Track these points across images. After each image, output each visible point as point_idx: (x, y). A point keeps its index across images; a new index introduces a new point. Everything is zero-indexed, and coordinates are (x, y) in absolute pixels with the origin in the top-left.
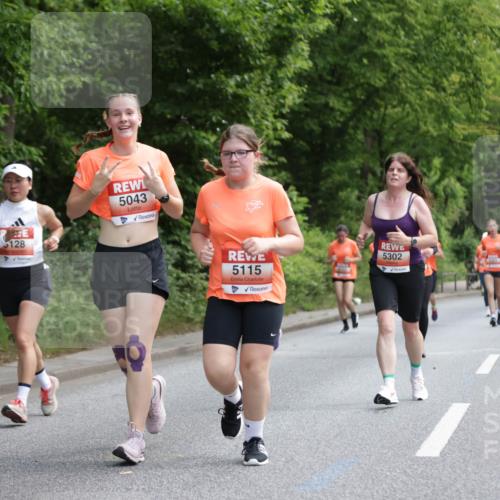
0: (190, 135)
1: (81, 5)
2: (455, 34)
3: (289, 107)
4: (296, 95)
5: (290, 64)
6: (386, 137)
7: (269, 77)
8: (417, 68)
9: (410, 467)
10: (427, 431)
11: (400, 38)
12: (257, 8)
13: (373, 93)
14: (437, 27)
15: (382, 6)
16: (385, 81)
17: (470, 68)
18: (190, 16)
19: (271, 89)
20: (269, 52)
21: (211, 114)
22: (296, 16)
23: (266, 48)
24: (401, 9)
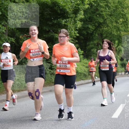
0: (53, 35)
1: (24, 1)
2: (121, 9)
3: (78, 28)
4: (80, 24)
5: (79, 17)
6: (103, 35)
7: (73, 20)
8: (111, 18)
9: (110, 121)
10: (114, 111)
11: (107, 10)
12: (70, 2)
13: (100, 24)
14: (116, 7)
15: (102, 1)
16: (103, 21)
17: (125, 17)
18: (52, 4)
19: (74, 23)
20: (73, 14)
21: (58, 29)
22: (80, 4)
23: (72, 13)
24: (107, 2)
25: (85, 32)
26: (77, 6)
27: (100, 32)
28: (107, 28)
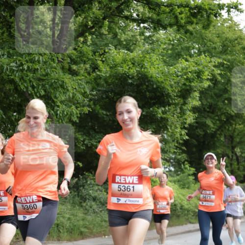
3: (189, 124)
4: (192, 118)
5: (190, 103)
6: (235, 139)
7: (179, 109)
12: (174, 75)
19: (179, 115)
20: (179, 97)
22: (193, 79)
25: (200, 132)
26: (187, 84)
27: (230, 132)
28: (242, 126)
